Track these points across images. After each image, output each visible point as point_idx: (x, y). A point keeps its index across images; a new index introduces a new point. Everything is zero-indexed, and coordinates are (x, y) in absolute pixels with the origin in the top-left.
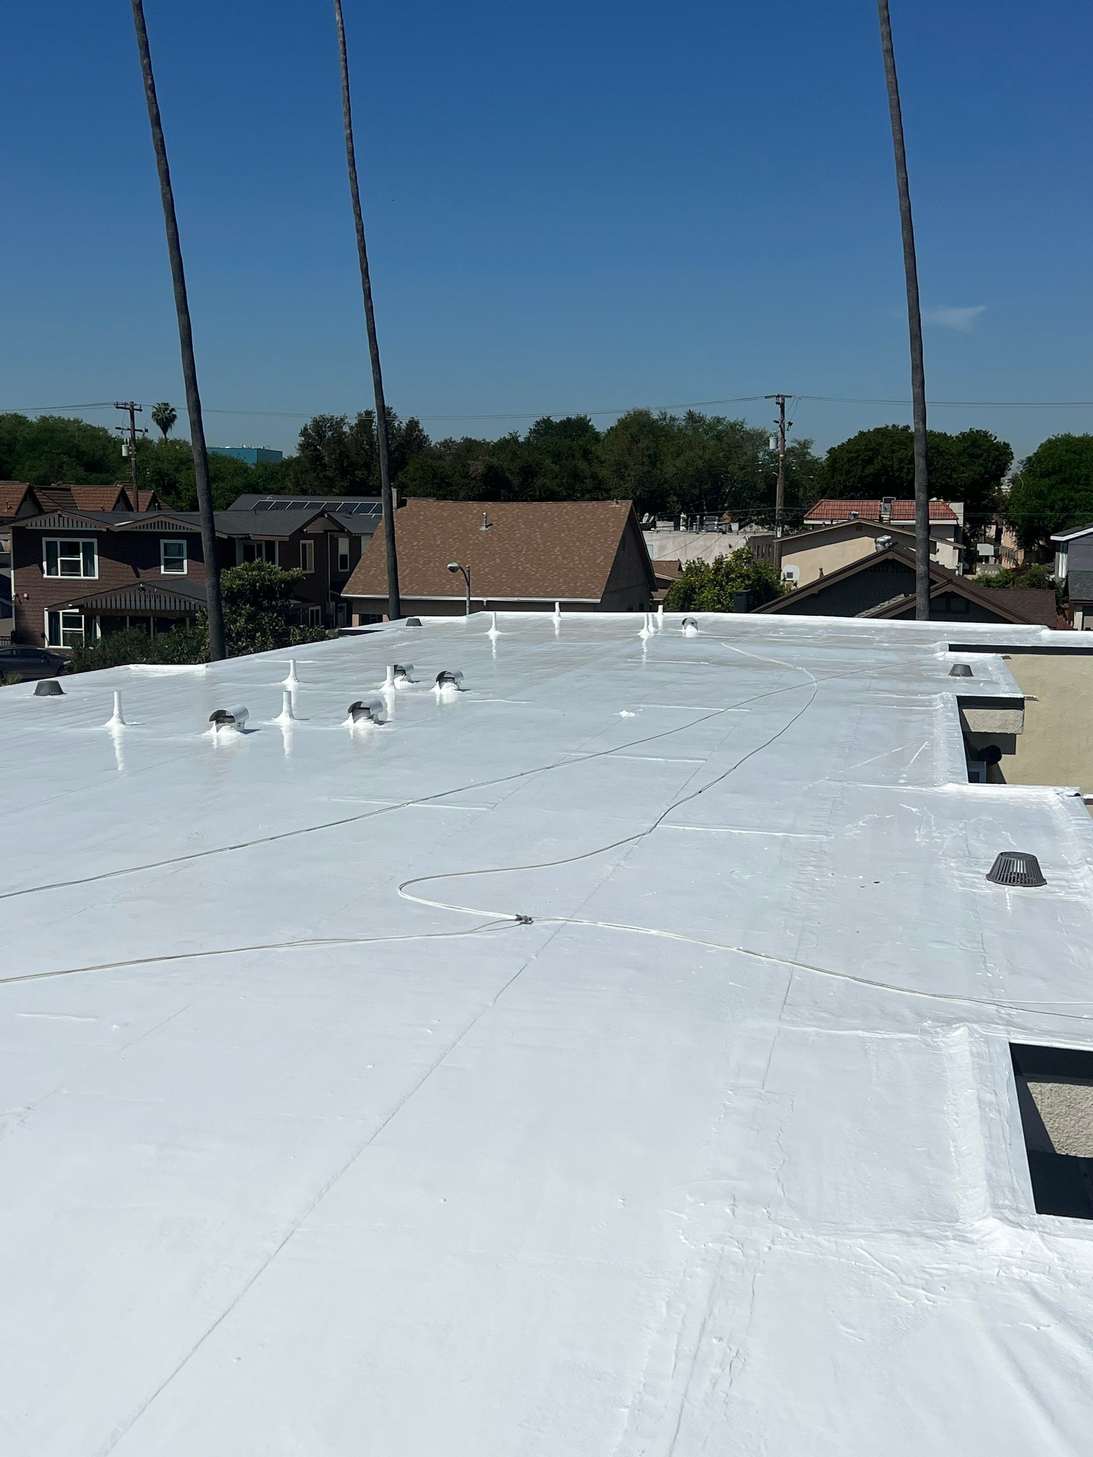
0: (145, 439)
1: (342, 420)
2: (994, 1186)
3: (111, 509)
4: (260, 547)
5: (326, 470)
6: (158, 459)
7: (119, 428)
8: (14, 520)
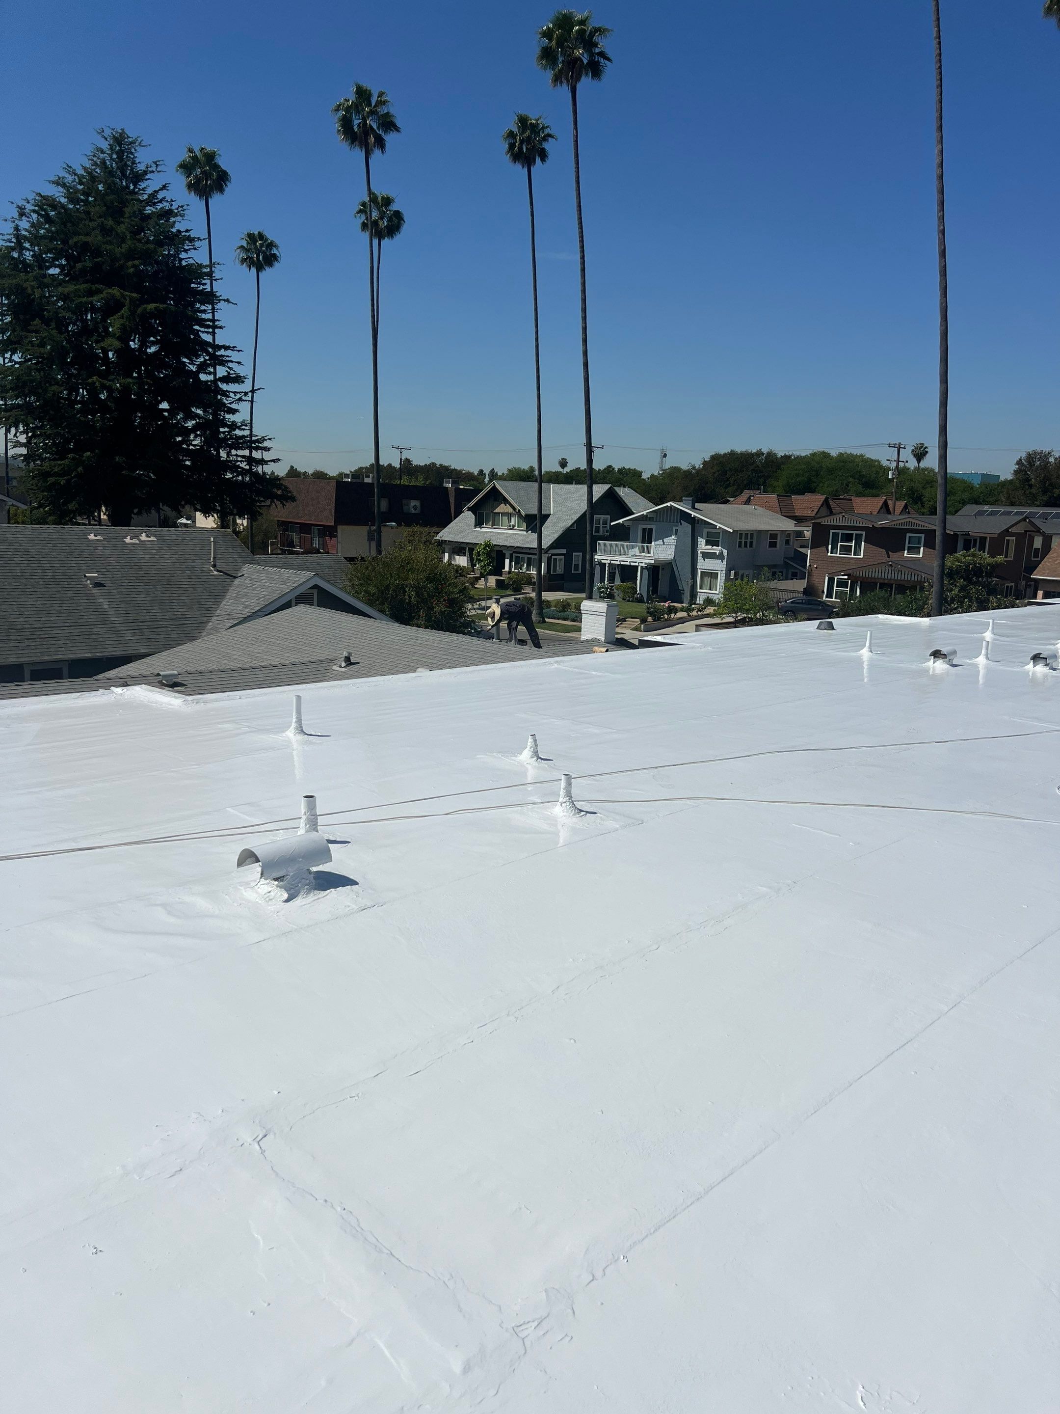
0: (905, 467)
4: (975, 540)
6: (911, 480)
7: (889, 460)
8: (814, 518)
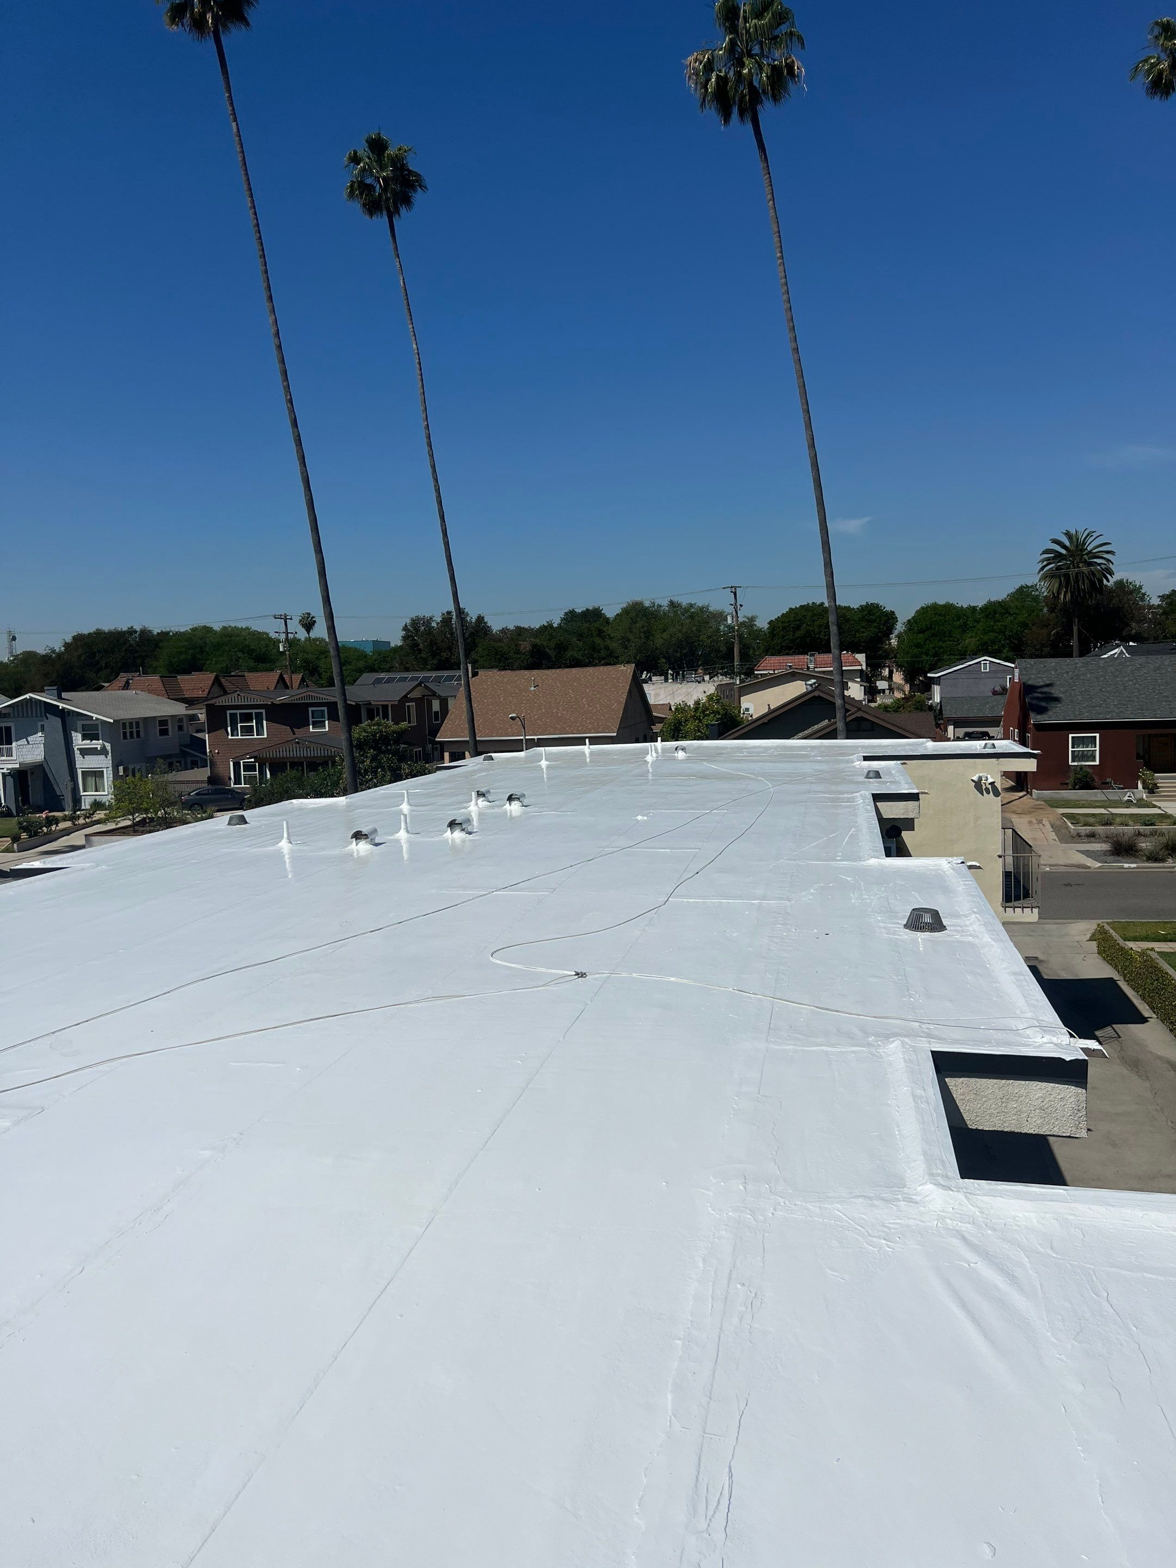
0: (295, 638)
1: (431, 618)
2: (929, 1159)
3: (273, 688)
4: (378, 709)
5: (421, 653)
6: (304, 652)
7: (277, 632)
8: (206, 699)
